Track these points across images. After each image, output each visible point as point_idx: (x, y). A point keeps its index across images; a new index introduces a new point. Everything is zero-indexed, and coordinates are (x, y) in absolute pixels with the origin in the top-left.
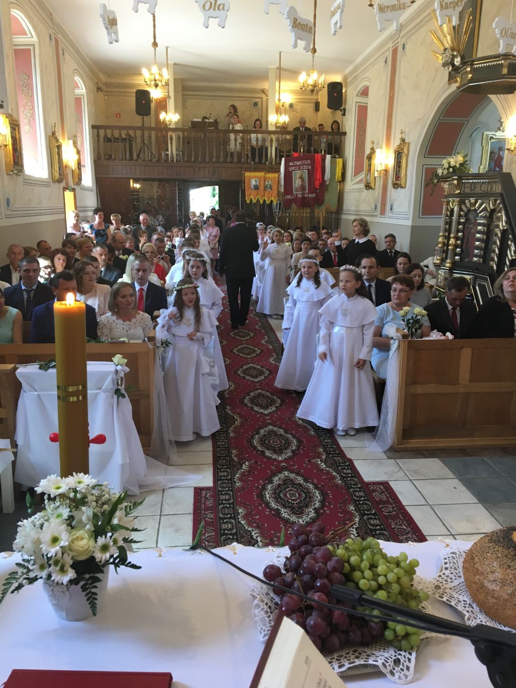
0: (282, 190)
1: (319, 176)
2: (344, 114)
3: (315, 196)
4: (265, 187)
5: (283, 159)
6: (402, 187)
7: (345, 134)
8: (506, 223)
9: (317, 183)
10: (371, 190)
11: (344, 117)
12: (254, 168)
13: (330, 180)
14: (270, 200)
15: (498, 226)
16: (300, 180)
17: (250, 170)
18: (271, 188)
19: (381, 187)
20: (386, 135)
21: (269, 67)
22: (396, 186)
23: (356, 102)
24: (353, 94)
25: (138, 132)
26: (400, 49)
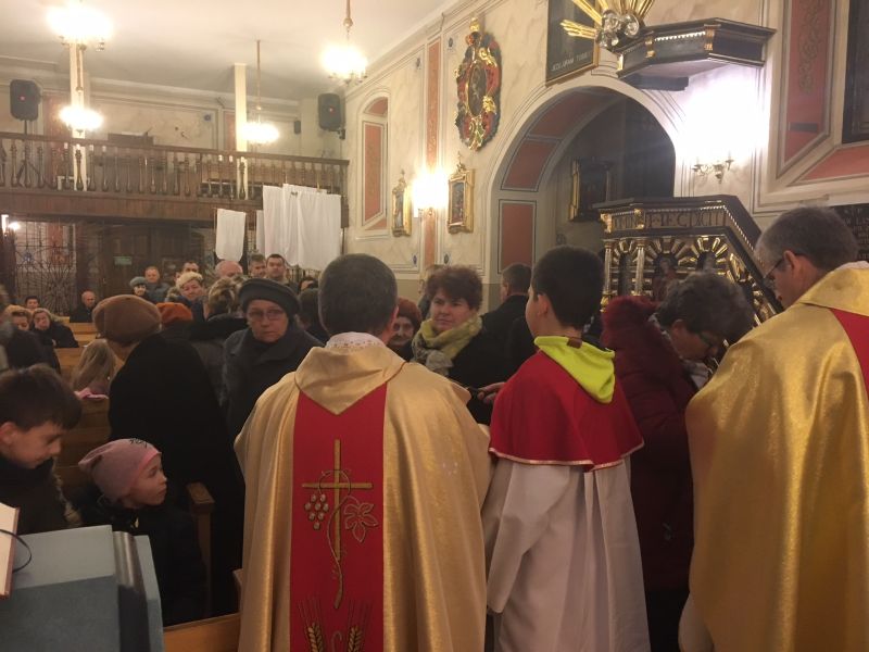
2: (343, 137)
6: (467, 231)
7: (347, 163)
10: (403, 238)
11: (344, 142)
19: (423, 232)
20: (428, 160)
21: (236, 64)
22: (454, 230)
23: (363, 122)
24: (359, 109)
25: (19, 144)
26: (444, 46)
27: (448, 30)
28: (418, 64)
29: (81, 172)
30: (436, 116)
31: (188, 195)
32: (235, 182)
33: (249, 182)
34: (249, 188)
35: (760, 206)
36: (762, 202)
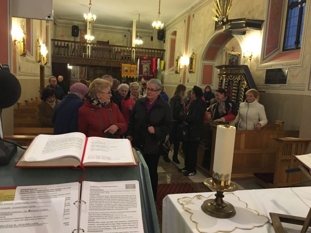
0: (138, 72)
1: (154, 67)
2: (164, 42)
3: (153, 75)
4: (131, 71)
5: (139, 59)
6: (193, 73)
7: (165, 50)
8: (247, 85)
9: (154, 70)
10: (178, 74)
11: (164, 44)
12: (126, 62)
13: (159, 69)
14: (133, 76)
15: (243, 87)
16: (146, 69)
18: (133, 71)
19: (183, 72)
20: (185, 51)
21: (133, 20)
22: (190, 72)
23: (170, 38)
24: (169, 34)
25: (73, 44)
26: (192, 16)
27: (193, 12)
28: (185, 21)
29: (89, 52)
30: (188, 38)
31: (118, 60)
32: (131, 56)
33: (135, 56)
34: (135, 58)
35: (258, 68)
36: (259, 67)
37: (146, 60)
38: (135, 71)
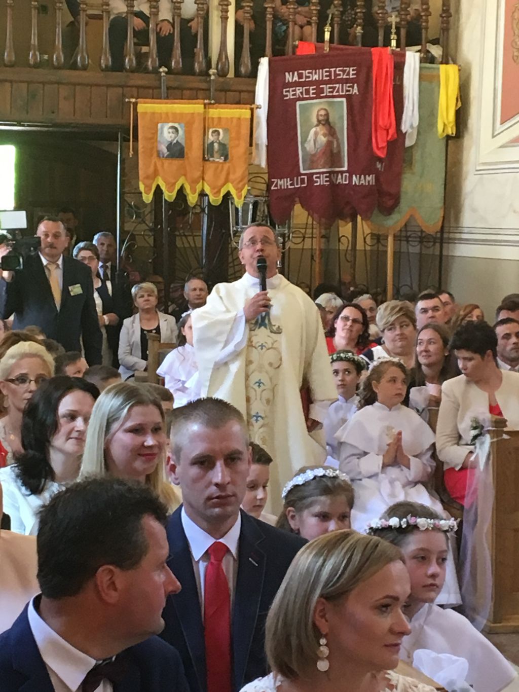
0: (262, 160)
3: (373, 182)
4: (208, 151)
5: (264, 63)
9: (381, 140)
12: (168, 88)
13: (419, 133)
14: (223, 192)
16: (321, 130)
17: (154, 93)
37: (317, 62)
38: (238, 151)
